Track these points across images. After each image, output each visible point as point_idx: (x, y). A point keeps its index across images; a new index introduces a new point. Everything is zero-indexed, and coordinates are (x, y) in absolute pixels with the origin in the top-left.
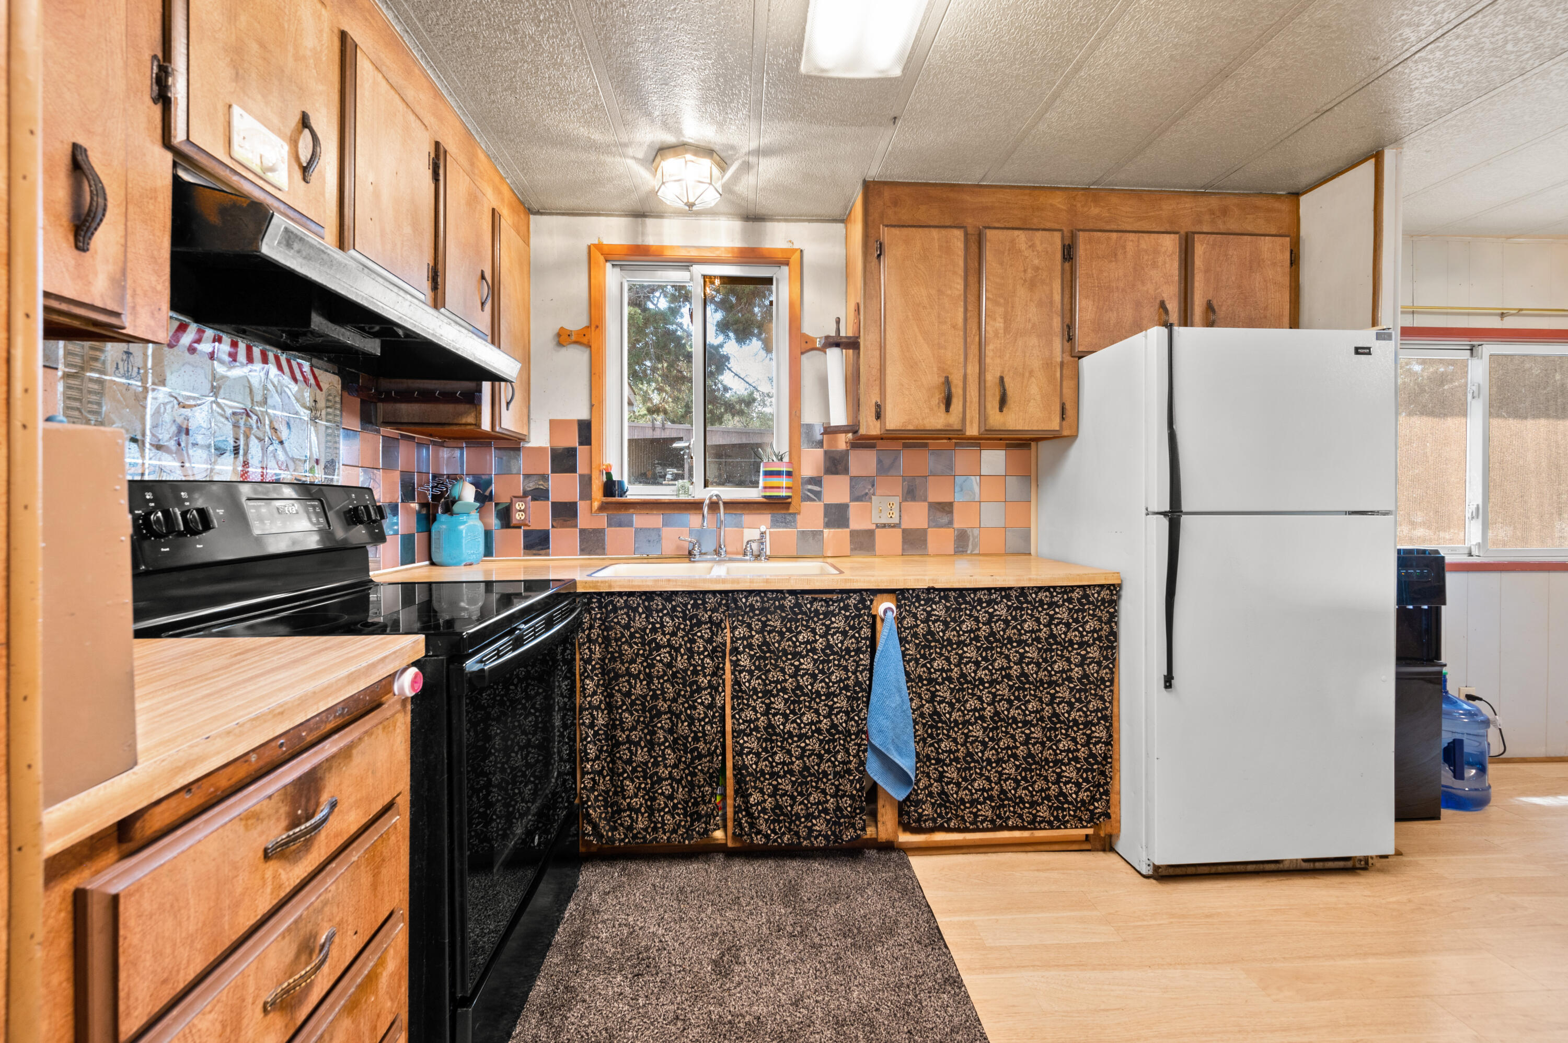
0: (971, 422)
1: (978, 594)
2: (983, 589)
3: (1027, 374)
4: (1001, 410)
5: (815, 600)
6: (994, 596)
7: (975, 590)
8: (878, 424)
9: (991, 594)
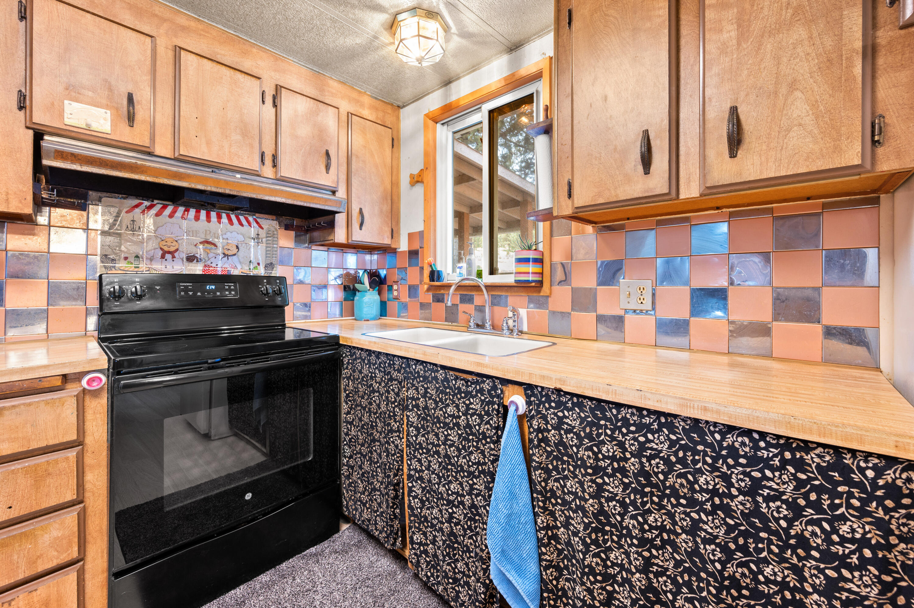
0: (689, 181)
1: (623, 412)
2: (630, 407)
3: (784, 90)
4: (733, 155)
5: (456, 378)
6: (647, 420)
7: (619, 406)
8: (569, 202)
9: (642, 416)
